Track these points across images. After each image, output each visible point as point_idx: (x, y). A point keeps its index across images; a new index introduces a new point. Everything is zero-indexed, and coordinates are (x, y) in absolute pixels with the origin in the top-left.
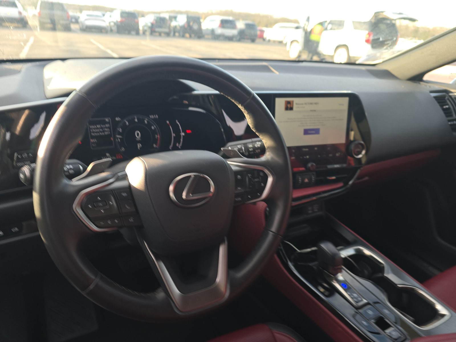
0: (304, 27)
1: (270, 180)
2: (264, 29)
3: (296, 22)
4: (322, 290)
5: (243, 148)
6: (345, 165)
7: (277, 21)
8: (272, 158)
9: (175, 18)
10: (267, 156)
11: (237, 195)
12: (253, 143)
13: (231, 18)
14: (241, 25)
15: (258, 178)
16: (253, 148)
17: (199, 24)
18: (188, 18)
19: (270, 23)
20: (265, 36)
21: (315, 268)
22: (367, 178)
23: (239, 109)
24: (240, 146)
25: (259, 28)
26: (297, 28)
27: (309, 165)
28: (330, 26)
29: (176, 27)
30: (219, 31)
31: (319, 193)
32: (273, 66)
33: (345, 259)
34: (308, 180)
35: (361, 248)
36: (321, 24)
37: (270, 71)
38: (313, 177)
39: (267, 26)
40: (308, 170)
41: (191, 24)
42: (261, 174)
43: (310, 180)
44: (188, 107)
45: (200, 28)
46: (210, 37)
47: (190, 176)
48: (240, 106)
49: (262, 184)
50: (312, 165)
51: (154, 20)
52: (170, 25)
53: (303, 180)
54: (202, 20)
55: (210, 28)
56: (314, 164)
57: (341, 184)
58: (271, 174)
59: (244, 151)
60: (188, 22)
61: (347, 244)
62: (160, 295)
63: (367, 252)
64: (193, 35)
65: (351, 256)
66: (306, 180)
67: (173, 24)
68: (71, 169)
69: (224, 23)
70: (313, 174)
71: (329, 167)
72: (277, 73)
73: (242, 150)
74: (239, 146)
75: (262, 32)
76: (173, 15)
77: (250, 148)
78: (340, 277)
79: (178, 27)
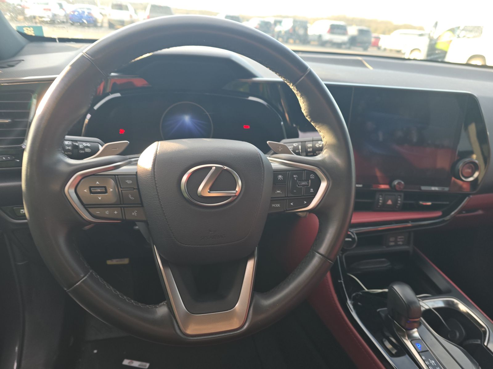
0: (429, 34)
1: (323, 185)
2: (381, 36)
3: (421, 29)
4: (389, 346)
5: (300, 147)
6: (446, 189)
7: (397, 28)
8: (330, 157)
9: (280, 22)
10: (324, 155)
11: (274, 200)
12: (314, 142)
13: (342, 23)
14: (353, 31)
15: (307, 180)
16: (312, 147)
17: (306, 29)
18: (295, 21)
19: (389, 30)
20: (380, 44)
21: (383, 315)
22: (480, 212)
23: (291, 89)
24: (297, 144)
25: (375, 35)
26: (421, 35)
27: (396, 183)
28: (464, 33)
29: (280, 32)
30: (327, 37)
31: (406, 221)
32: (367, 61)
33: (429, 311)
34: (392, 201)
35: (456, 301)
36: (453, 30)
37: (364, 66)
38: (399, 199)
39: (384, 33)
40: (393, 189)
41: (297, 28)
42: (312, 177)
43: (395, 202)
44: (248, 97)
45: (306, 34)
46: (316, 43)
47: (211, 168)
48: (291, 87)
49: (312, 190)
50: (399, 183)
51: (259, 24)
52: (274, 30)
53: (385, 201)
54: (308, 25)
55: (318, 34)
56: (403, 183)
57: (439, 214)
58: (326, 179)
59: (300, 150)
60: (294, 28)
61: (437, 292)
62: (162, 310)
63: (463, 308)
64: (297, 41)
65: (438, 309)
66: (390, 202)
67: (278, 29)
68: (87, 147)
69: (334, 29)
70: (400, 196)
71: (424, 188)
72: (371, 68)
73: (299, 149)
74: (295, 145)
75: (378, 39)
76: (279, 19)
77: (310, 148)
78: (416, 333)
79: (283, 32)
